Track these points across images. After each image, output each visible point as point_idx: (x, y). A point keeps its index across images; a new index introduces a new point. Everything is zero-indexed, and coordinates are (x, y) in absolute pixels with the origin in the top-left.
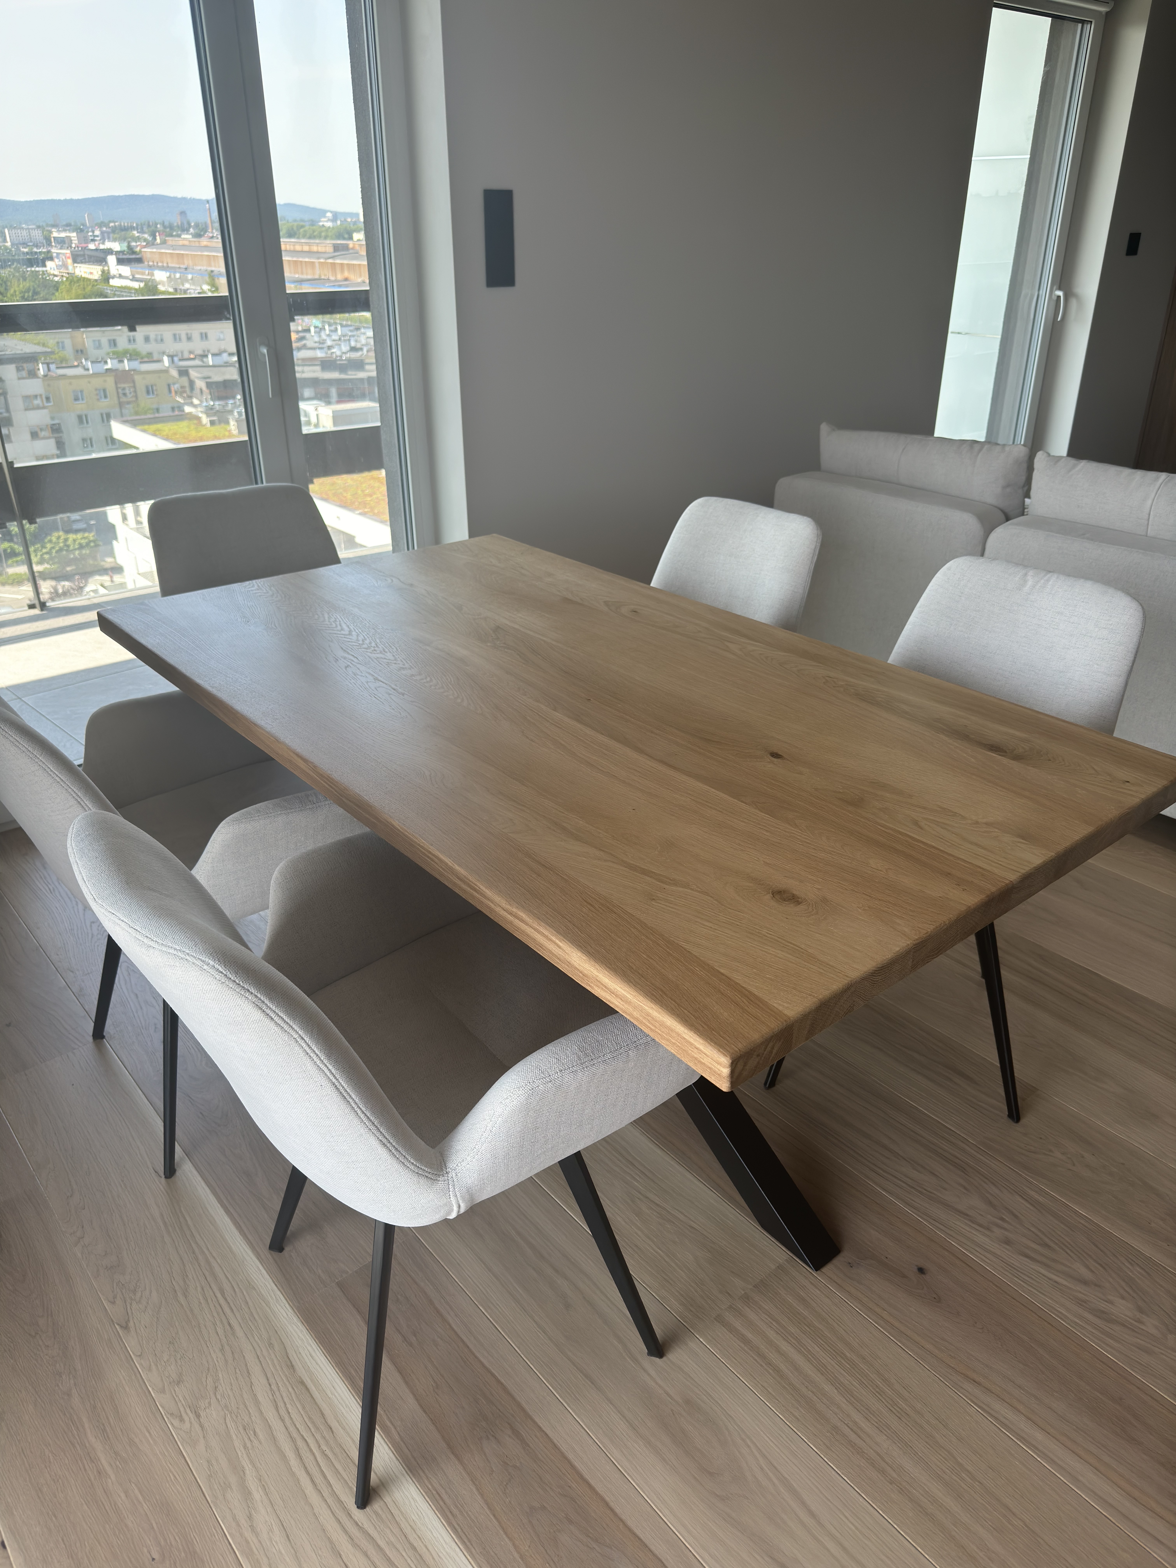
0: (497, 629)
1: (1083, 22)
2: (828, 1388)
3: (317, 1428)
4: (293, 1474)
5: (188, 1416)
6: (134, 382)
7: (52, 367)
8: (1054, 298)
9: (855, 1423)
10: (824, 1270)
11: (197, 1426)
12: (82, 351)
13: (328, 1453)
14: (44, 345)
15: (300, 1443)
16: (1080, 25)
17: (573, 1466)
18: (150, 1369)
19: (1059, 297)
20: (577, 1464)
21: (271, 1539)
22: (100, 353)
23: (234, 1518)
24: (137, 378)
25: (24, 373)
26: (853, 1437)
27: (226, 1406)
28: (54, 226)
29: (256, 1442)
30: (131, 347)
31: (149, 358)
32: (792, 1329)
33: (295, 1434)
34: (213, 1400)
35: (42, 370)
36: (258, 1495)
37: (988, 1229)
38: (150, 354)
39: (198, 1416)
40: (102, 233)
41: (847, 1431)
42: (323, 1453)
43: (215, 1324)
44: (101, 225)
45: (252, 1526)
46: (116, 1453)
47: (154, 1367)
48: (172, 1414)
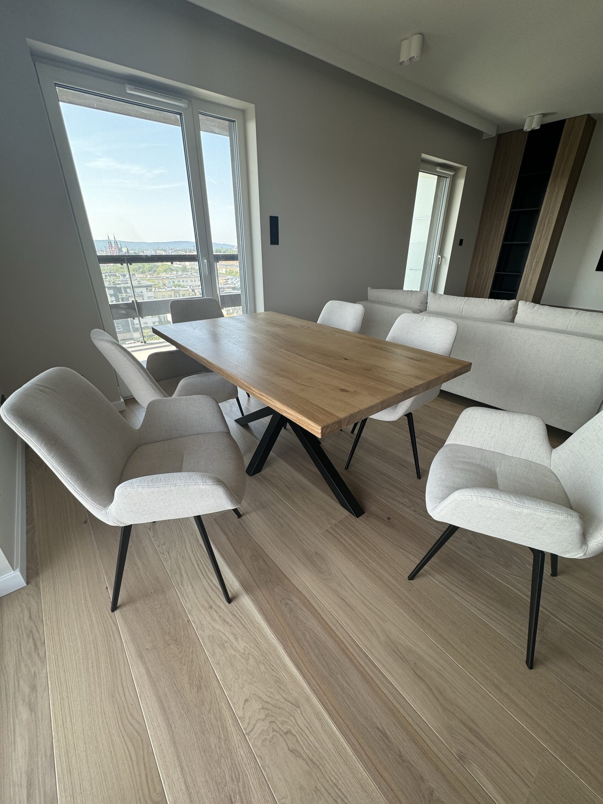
0: (267, 331)
1: (446, 178)
2: (359, 550)
3: (204, 558)
4: (196, 570)
5: (166, 554)
6: (179, 293)
7: (156, 289)
8: (438, 258)
9: (366, 559)
10: (360, 518)
11: (168, 556)
12: (165, 284)
13: (207, 564)
14: (154, 282)
15: (199, 562)
16: (445, 179)
17: (280, 569)
18: (156, 541)
19: (439, 258)
20: (281, 569)
21: (187, 588)
22: (170, 285)
23: (177, 581)
24: (180, 292)
25: (148, 291)
26: (366, 564)
27: (178, 551)
28: (158, 250)
29: (186, 561)
30: (178, 283)
31: (184, 287)
32: (349, 533)
33: (198, 559)
34: (174, 549)
35: (153, 290)
36: (184, 575)
37: (410, 508)
38: (184, 286)
39: (169, 553)
40: (171, 252)
41: (364, 561)
42: (205, 564)
43: (176, 529)
44: (171, 249)
45: (182, 584)
46: (143, 563)
47: (157, 540)
48: (161, 553)
